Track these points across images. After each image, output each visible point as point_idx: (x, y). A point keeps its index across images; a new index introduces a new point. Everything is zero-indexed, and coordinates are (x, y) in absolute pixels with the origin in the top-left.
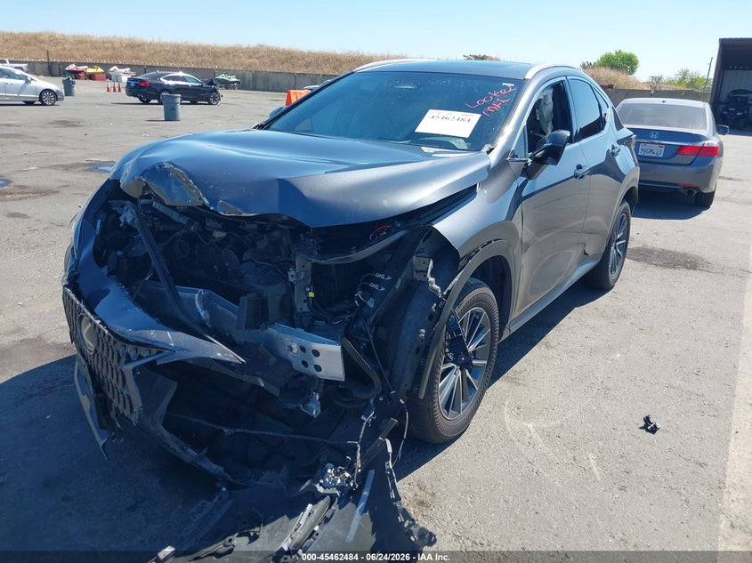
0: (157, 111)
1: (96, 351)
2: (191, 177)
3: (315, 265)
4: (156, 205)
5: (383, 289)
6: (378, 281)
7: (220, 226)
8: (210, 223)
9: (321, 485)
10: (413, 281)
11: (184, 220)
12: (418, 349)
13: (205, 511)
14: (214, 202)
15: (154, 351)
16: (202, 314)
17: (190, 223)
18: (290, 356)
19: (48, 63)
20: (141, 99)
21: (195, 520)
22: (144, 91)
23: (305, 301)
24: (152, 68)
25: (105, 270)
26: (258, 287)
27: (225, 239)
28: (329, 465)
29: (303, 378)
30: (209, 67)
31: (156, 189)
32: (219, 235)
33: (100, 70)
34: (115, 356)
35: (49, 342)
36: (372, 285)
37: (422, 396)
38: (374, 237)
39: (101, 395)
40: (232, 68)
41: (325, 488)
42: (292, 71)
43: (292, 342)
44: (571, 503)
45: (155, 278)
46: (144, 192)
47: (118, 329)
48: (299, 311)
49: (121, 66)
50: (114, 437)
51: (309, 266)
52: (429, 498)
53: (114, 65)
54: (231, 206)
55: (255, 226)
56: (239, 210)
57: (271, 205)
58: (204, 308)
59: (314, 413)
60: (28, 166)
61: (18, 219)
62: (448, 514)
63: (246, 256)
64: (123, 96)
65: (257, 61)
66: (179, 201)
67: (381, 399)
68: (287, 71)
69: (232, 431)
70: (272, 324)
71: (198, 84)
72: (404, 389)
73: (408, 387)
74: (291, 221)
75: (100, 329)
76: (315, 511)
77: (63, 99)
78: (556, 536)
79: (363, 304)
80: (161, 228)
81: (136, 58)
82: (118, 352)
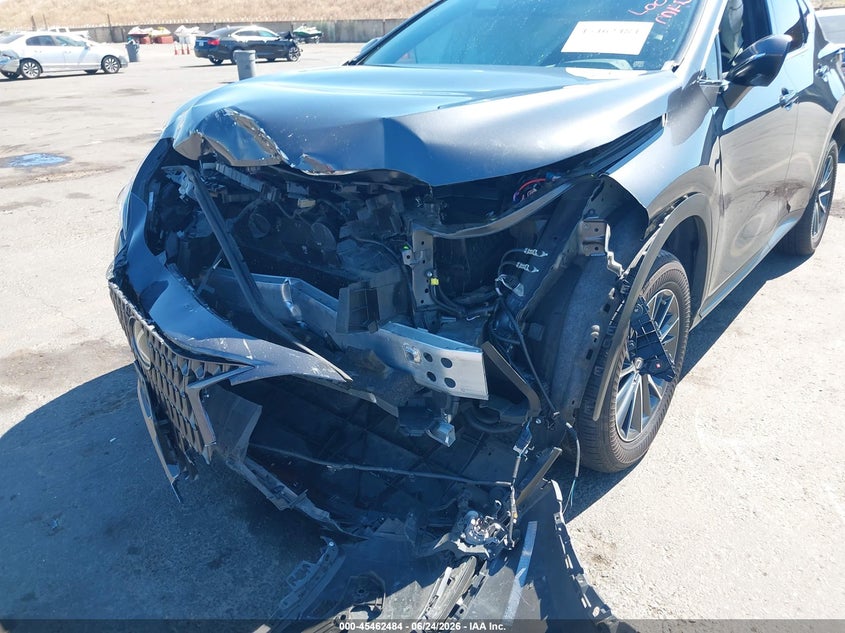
0: (230, 71)
1: (152, 366)
2: (262, 125)
3: (438, 241)
4: (219, 167)
5: (536, 270)
6: (528, 259)
7: (305, 191)
8: (292, 189)
9: (462, 541)
10: (578, 256)
11: (257, 186)
12: (590, 353)
13: (309, 576)
14: (295, 157)
15: (226, 367)
16: (291, 309)
17: (266, 190)
18: (410, 365)
19: (110, 27)
20: (212, 60)
21: (297, 588)
22: (215, 51)
23: (426, 291)
24: (223, 25)
25: (162, 258)
26: (364, 274)
27: (316, 209)
28: (473, 513)
29: (429, 395)
30: (285, 20)
31: (219, 146)
32: (305, 204)
33: (166, 32)
34: (176, 374)
35: (114, 344)
36: (520, 266)
37: (596, 417)
38: (519, 197)
39: (165, 422)
40: (312, 18)
41: (468, 545)
42: (379, 17)
43: (413, 348)
44: (812, 559)
45: (224, 265)
46: (203, 152)
47: (177, 337)
48: (419, 304)
49: (188, 25)
50: (187, 473)
51: (430, 242)
52: (607, 550)
53: (181, 25)
54: (320, 161)
55: (353, 189)
56: (330, 166)
57: (375, 157)
58: (294, 302)
59: (447, 441)
60: (91, 140)
61: (79, 200)
62: (638, 575)
63: (344, 232)
64: (193, 58)
65: (339, 9)
66: (248, 161)
67: (538, 421)
68: (373, 17)
69: (338, 467)
70: (383, 324)
71: (273, 39)
72: (570, 407)
73: (577, 404)
74: (403, 179)
75: (154, 337)
76: (457, 578)
77: (127, 65)
78: (799, 609)
79: (507, 292)
80: (230, 198)
81: (205, 15)
82: (179, 369)
